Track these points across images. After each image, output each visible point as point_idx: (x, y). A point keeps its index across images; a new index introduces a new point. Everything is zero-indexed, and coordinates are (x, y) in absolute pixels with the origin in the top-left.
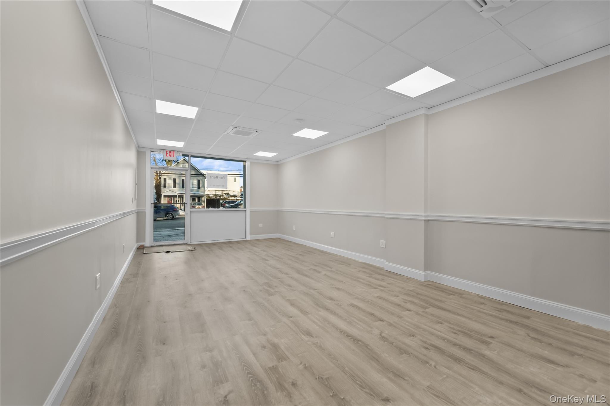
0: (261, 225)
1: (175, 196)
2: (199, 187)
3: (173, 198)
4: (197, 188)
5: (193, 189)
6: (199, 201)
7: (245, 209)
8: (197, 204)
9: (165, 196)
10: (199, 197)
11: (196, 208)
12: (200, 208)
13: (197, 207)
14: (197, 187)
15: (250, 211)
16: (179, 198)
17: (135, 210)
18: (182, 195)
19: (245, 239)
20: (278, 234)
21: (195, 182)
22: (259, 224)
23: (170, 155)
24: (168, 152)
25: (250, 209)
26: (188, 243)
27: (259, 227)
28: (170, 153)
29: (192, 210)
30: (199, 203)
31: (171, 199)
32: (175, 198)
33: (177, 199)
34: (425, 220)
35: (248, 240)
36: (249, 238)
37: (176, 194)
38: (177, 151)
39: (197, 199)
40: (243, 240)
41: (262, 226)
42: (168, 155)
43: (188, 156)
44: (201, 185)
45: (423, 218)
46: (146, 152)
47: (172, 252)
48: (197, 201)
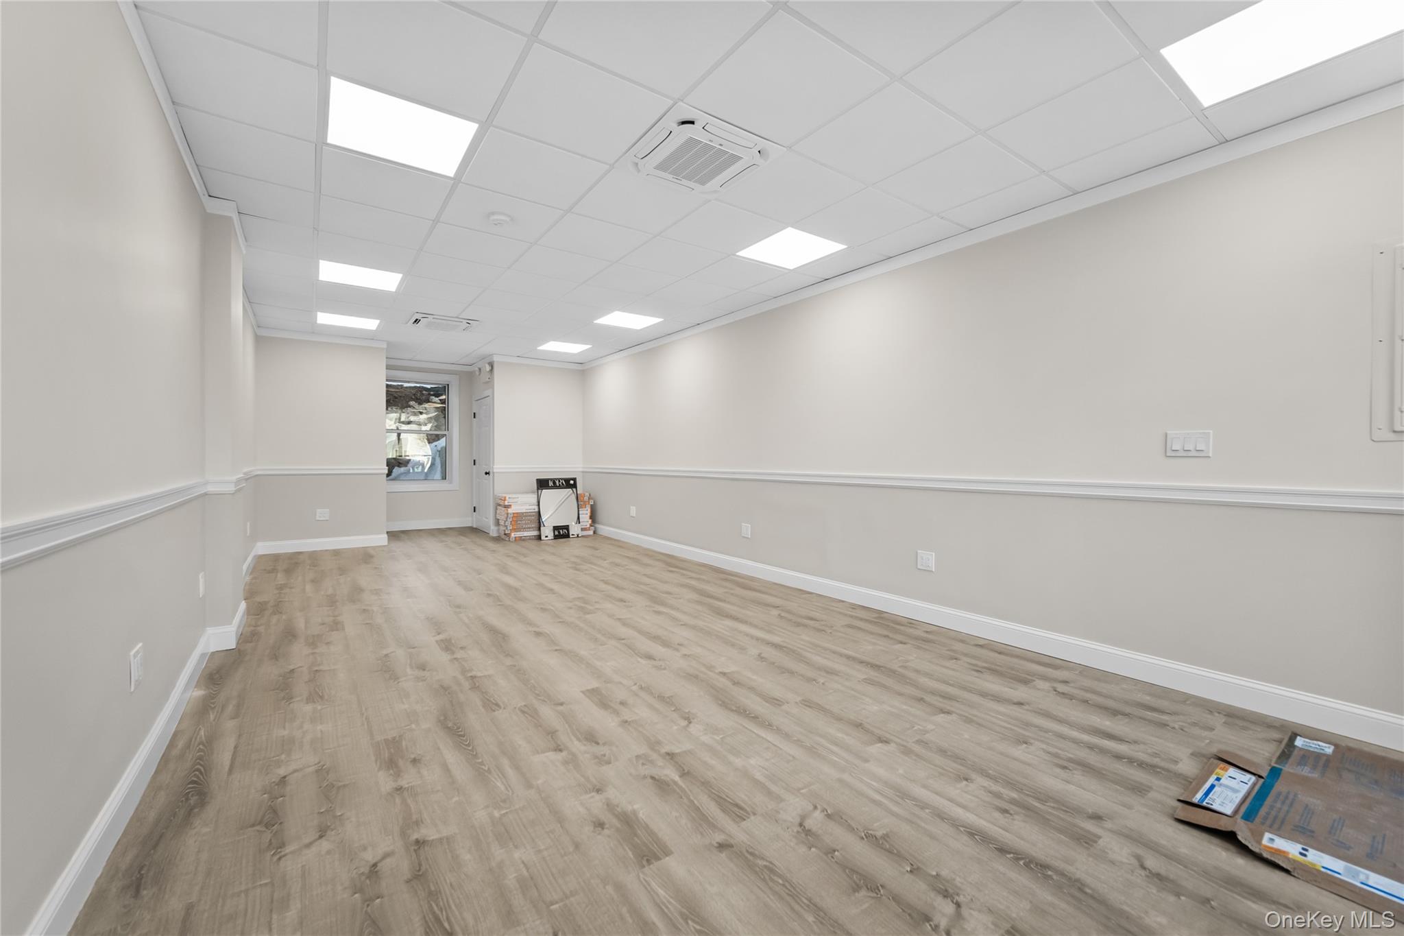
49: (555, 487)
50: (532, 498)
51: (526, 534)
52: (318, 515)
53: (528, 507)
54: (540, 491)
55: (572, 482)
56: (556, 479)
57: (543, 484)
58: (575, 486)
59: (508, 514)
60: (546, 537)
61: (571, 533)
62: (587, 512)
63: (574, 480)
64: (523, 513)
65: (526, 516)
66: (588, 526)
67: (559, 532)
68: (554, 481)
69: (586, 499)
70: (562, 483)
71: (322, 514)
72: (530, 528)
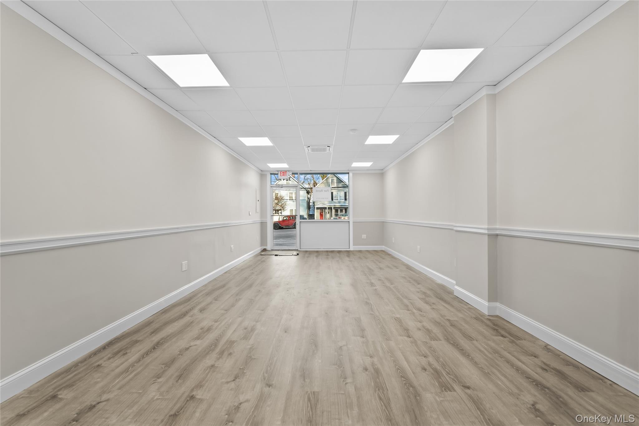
0: (364, 236)
1: (325, 208)
2: (346, 199)
3: (324, 210)
4: (344, 200)
5: (341, 201)
6: (346, 212)
7: (348, 220)
8: (344, 215)
9: (318, 208)
10: (346, 208)
11: (342, 219)
12: (346, 219)
13: (343, 217)
14: (344, 198)
15: (353, 222)
16: (329, 210)
17: (259, 221)
18: (331, 206)
19: (348, 250)
20: (383, 246)
21: (342, 194)
22: (363, 235)
23: (283, 175)
24: (282, 173)
25: (353, 220)
26: (299, 250)
27: (363, 238)
28: (283, 173)
29: (301, 221)
30: (345, 214)
31: (322, 211)
32: (326, 210)
33: (327, 211)
34: (489, 235)
35: (351, 250)
36: (352, 248)
37: (326, 206)
38: (289, 171)
39: (344, 211)
40: (347, 251)
41: (366, 237)
42: (282, 175)
43: (297, 174)
44: (347, 197)
45: (486, 232)
46: (266, 175)
47: (279, 256)
48: (344, 213)
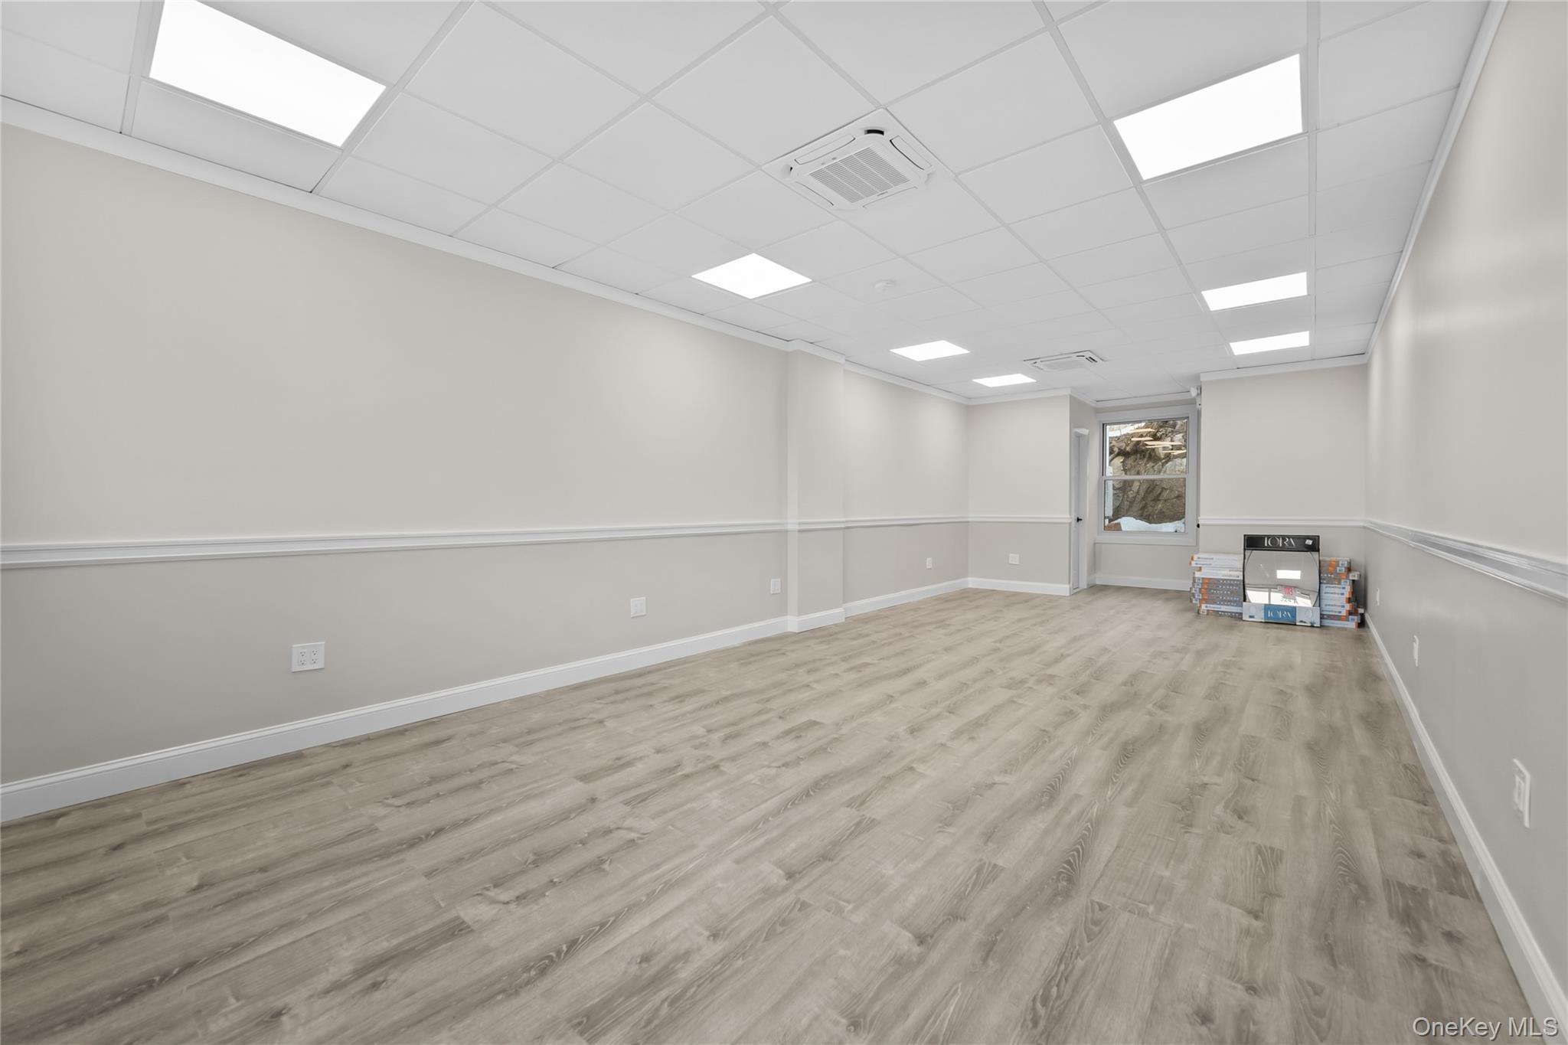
49: (1275, 548)
50: (1237, 561)
51: (1224, 608)
52: (1010, 559)
53: (1226, 572)
54: (1248, 553)
55: (1309, 542)
56: (1279, 536)
57: (1253, 543)
58: (1314, 548)
59: (1194, 578)
60: (1251, 617)
61: (1298, 619)
62: (1343, 591)
63: (1316, 540)
64: (1218, 580)
65: (1223, 584)
66: (1344, 613)
67: (1275, 614)
68: (1273, 538)
69: (1342, 569)
70: (1290, 543)
71: (1014, 558)
72: (1231, 601)
